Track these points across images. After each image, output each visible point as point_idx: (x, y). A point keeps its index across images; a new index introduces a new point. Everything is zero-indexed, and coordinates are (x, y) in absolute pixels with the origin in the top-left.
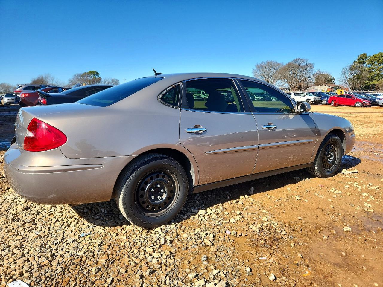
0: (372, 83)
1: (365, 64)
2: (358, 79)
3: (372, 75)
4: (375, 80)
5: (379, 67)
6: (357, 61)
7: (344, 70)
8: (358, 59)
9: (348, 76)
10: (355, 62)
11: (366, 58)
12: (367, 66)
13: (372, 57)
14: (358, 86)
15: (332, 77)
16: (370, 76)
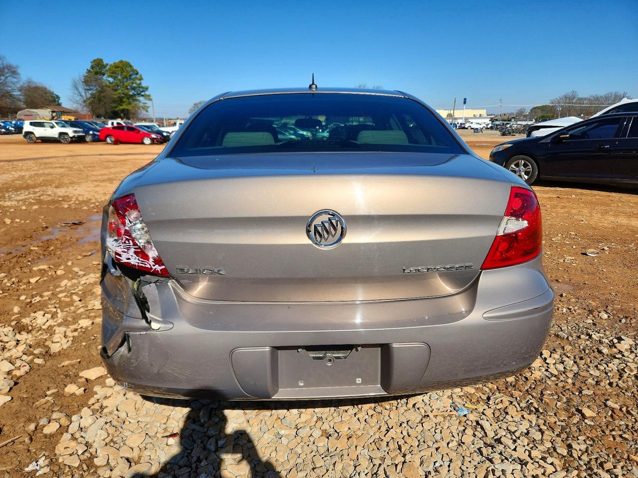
0: (122, 108)
1: (105, 76)
2: (100, 100)
3: (118, 95)
4: (125, 103)
5: (126, 84)
6: (92, 70)
7: (75, 83)
8: (92, 67)
9: (83, 94)
10: (89, 71)
11: (104, 66)
12: (107, 79)
13: (111, 65)
14: (102, 111)
15: (53, 93)
16: (115, 96)
